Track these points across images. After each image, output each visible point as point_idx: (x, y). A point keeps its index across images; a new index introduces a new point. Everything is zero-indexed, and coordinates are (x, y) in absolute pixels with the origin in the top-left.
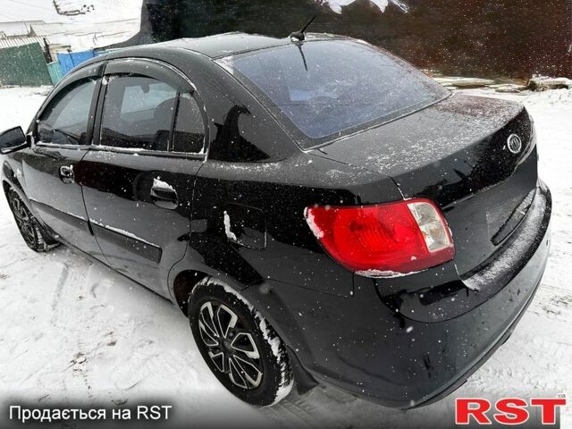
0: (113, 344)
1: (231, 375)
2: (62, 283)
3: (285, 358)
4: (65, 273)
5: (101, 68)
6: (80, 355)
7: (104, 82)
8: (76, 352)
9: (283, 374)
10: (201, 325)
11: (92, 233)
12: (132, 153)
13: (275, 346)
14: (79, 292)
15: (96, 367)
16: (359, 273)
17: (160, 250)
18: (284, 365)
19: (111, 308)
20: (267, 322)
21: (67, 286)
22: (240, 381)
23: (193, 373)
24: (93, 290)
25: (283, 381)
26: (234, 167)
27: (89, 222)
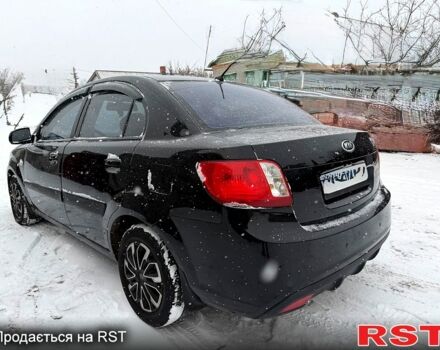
0: (61, 282)
1: (141, 302)
2: (34, 244)
3: (179, 282)
4: (38, 239)
5: (89, 89)
6: (35, 287)
7: (90, 97)
8: (33, 284)
9: (176, 294)
10: (126, 263)
11: (62, 200)
12: (98, 140)
13: (172, 271)
14: (45, 251)
15: (45, 295)
16: (225, 205)
17: (105, 205)
18: (177, 287)
19: (66, 261)
20: (169, 253)
21: (37, 247)
22: (147, 306)
23: (116, 305)
24: (56, 250)
25: (176, 300)
26: (159, 142)
27: (62, 192)
